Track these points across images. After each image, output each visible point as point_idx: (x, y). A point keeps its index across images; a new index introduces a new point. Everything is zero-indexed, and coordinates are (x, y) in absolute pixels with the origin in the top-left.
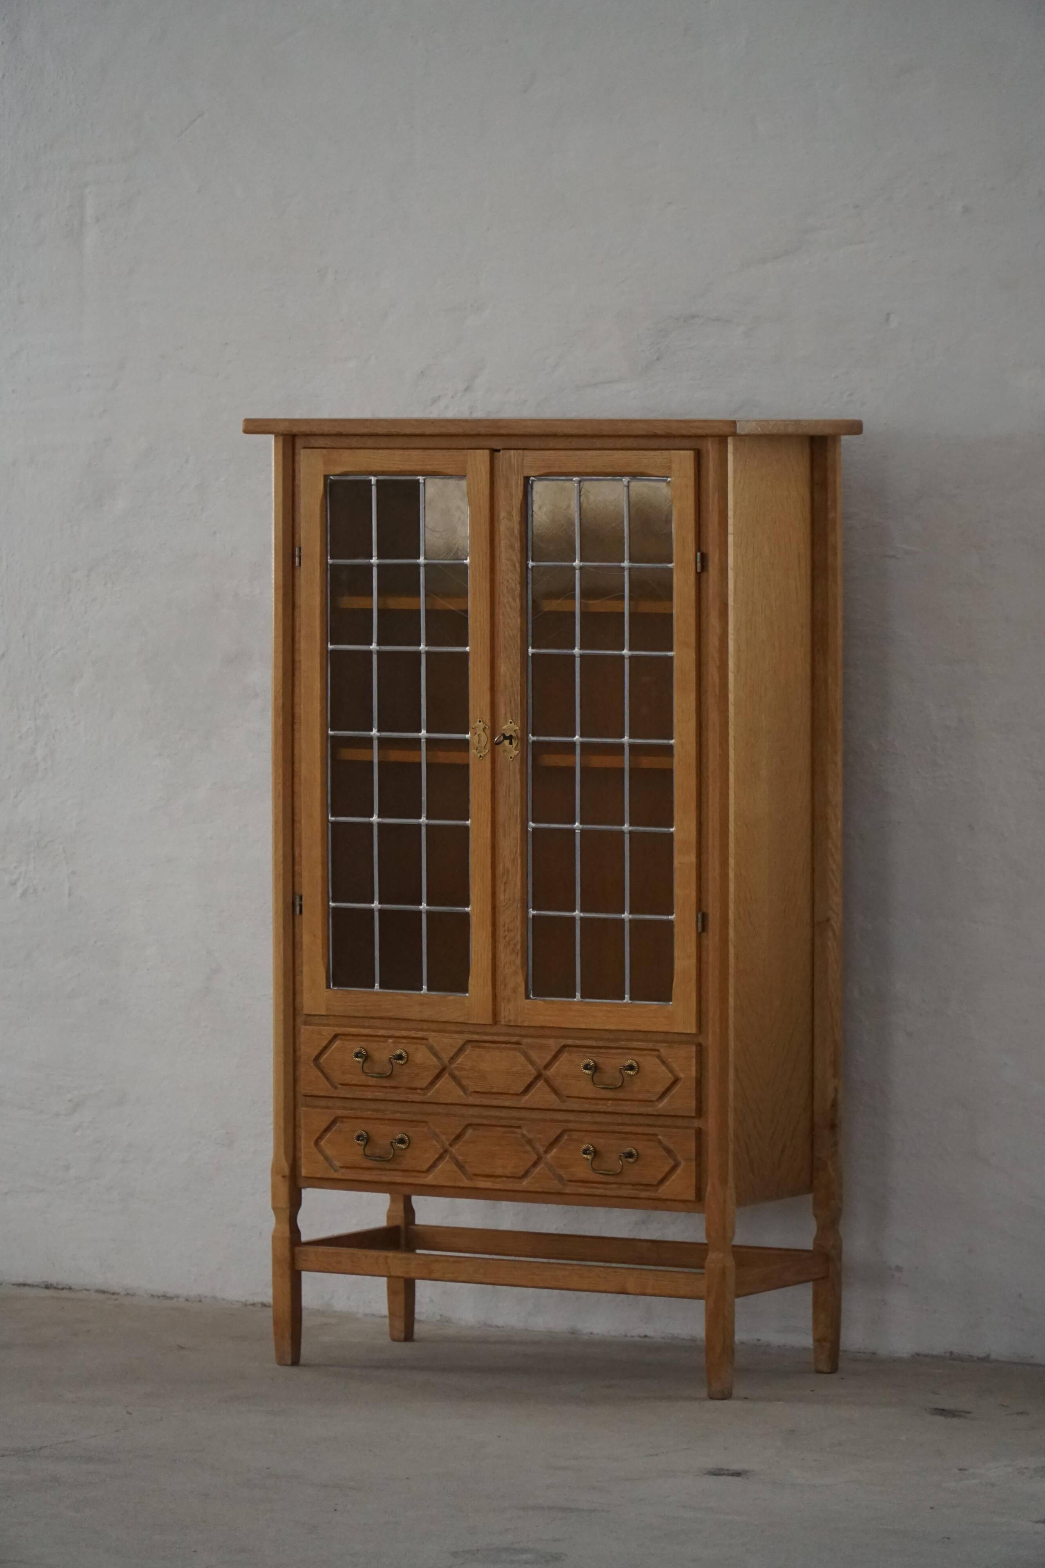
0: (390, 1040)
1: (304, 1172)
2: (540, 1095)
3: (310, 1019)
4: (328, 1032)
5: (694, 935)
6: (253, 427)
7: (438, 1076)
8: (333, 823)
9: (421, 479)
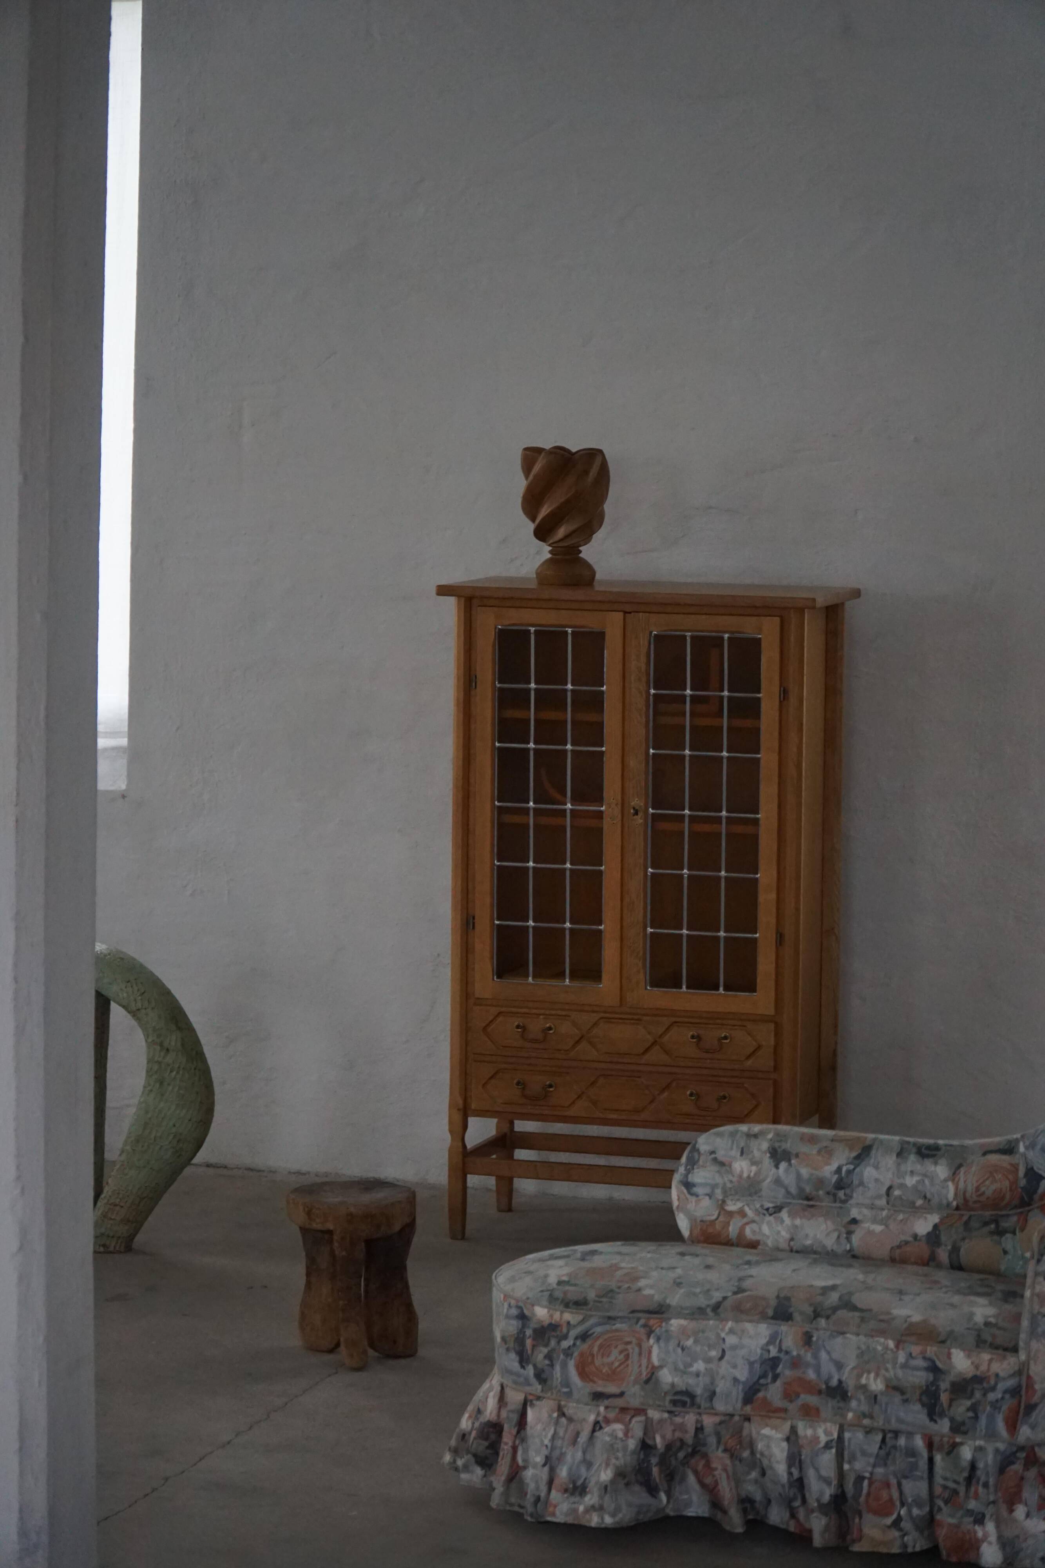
0: (541, 1017)
1: (473, 1106)
2: (656, 1056)
3: (478, 1001)
4: (494, 1011)
5: (774, 947)
6: (443, 591)
7: (578, 1042)
8: (498, 866)
9: (570, 630)
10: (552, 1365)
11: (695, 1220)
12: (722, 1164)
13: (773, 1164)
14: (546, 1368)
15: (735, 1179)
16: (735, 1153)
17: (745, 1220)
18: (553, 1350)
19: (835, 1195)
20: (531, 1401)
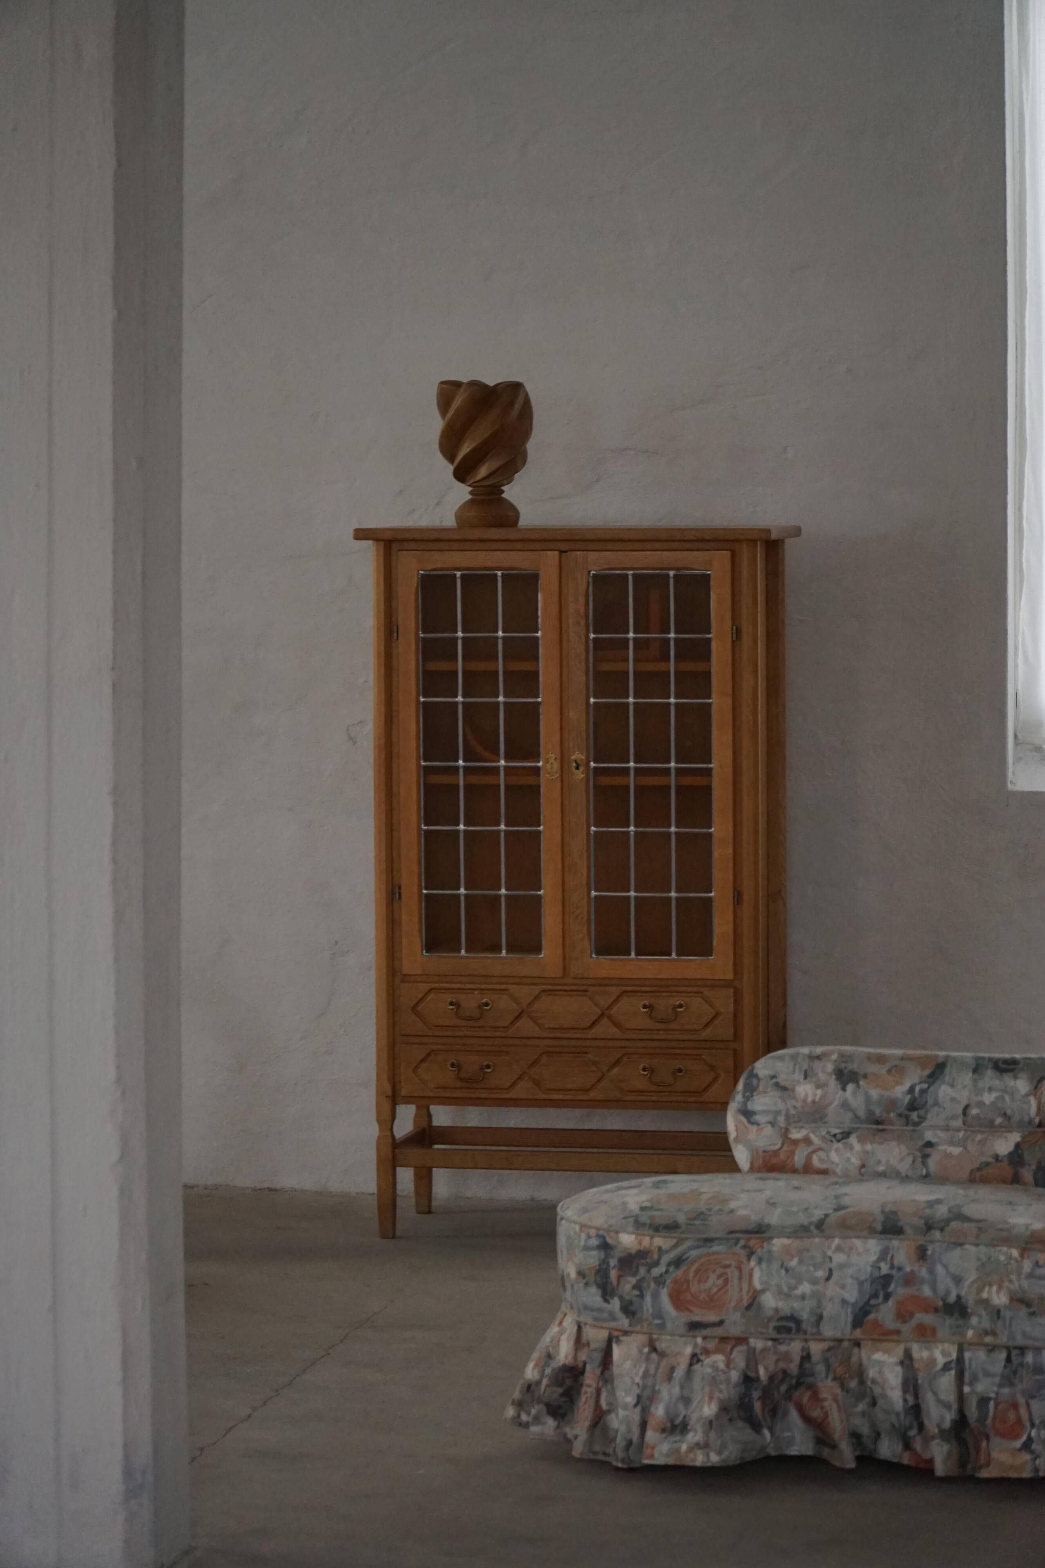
0: (476, 992)
1: (403, 1093)
2: (604, 1029)
3: (406, 978)
4: (424, 987)
5: (731, 907)
6: (361, 534)
7: (518, 1017)
8: (425, 831)
9: (499, 573)
10: (642, 1296)
11: (757, 1150)
12: (784, 1089)
13: (839, 1087)
14: (634, 1299)
15: (799, 1105)
16: (799, 1076)
17: (811, 1149)
18: (642, 1279)
19: (907, 1117)
20: (617, 1337)
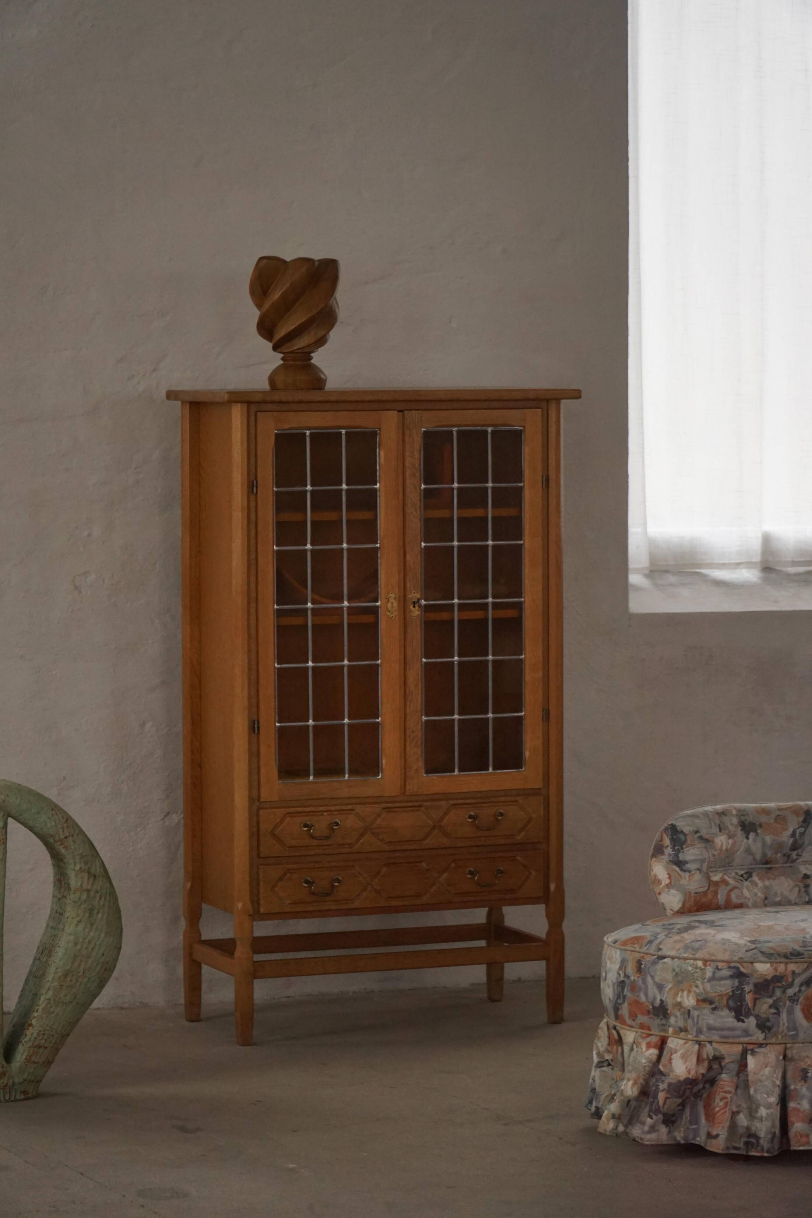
10: (778, 1013)
11: (690, 893)
12: (707, 841)
13: (744, 836)
14: (771, 1016)
15: (716, 853)
16: (715, 830)
17: (729, 888)
20: (752, 1050)
